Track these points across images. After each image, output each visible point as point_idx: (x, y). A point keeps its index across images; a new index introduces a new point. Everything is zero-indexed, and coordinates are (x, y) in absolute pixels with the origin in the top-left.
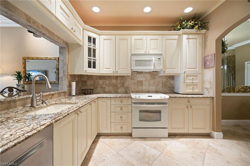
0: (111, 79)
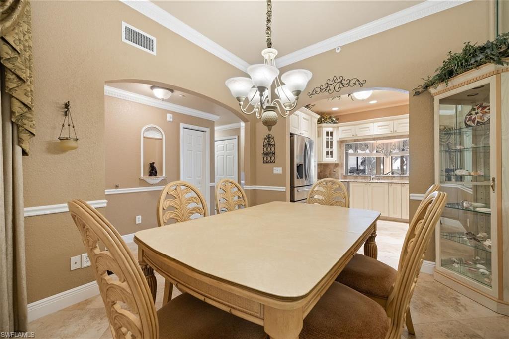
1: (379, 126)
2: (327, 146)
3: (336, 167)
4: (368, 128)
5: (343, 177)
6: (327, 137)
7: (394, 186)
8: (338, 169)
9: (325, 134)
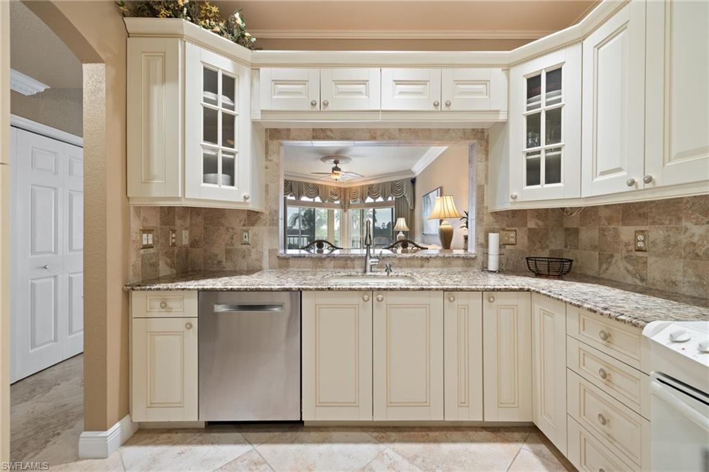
0: (679, 219)
1: (398, 82)
2: (210, 135)
3: (253, 225)
4: (364, 82)
5: (276, 262)
6: (211, 95)
7: (461, 299)
8: (260, 230)
9: (196, 80)
